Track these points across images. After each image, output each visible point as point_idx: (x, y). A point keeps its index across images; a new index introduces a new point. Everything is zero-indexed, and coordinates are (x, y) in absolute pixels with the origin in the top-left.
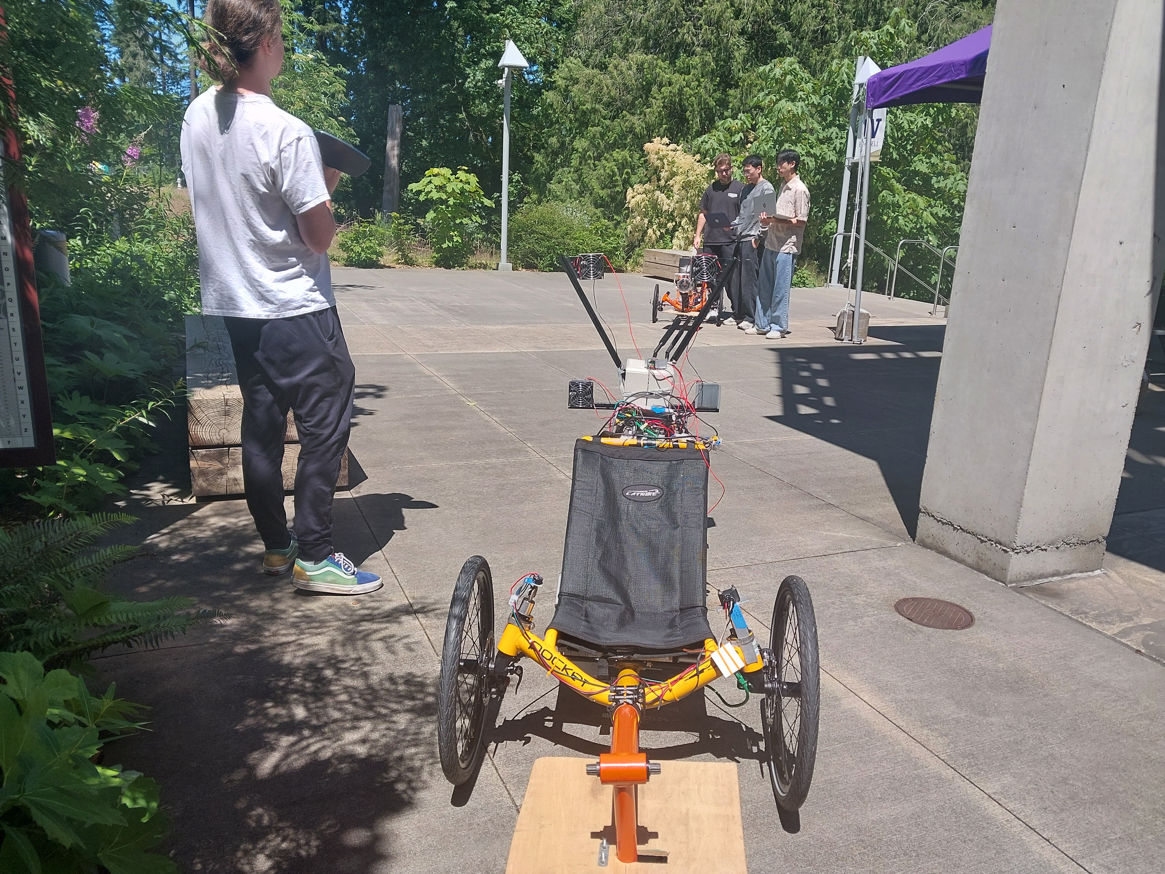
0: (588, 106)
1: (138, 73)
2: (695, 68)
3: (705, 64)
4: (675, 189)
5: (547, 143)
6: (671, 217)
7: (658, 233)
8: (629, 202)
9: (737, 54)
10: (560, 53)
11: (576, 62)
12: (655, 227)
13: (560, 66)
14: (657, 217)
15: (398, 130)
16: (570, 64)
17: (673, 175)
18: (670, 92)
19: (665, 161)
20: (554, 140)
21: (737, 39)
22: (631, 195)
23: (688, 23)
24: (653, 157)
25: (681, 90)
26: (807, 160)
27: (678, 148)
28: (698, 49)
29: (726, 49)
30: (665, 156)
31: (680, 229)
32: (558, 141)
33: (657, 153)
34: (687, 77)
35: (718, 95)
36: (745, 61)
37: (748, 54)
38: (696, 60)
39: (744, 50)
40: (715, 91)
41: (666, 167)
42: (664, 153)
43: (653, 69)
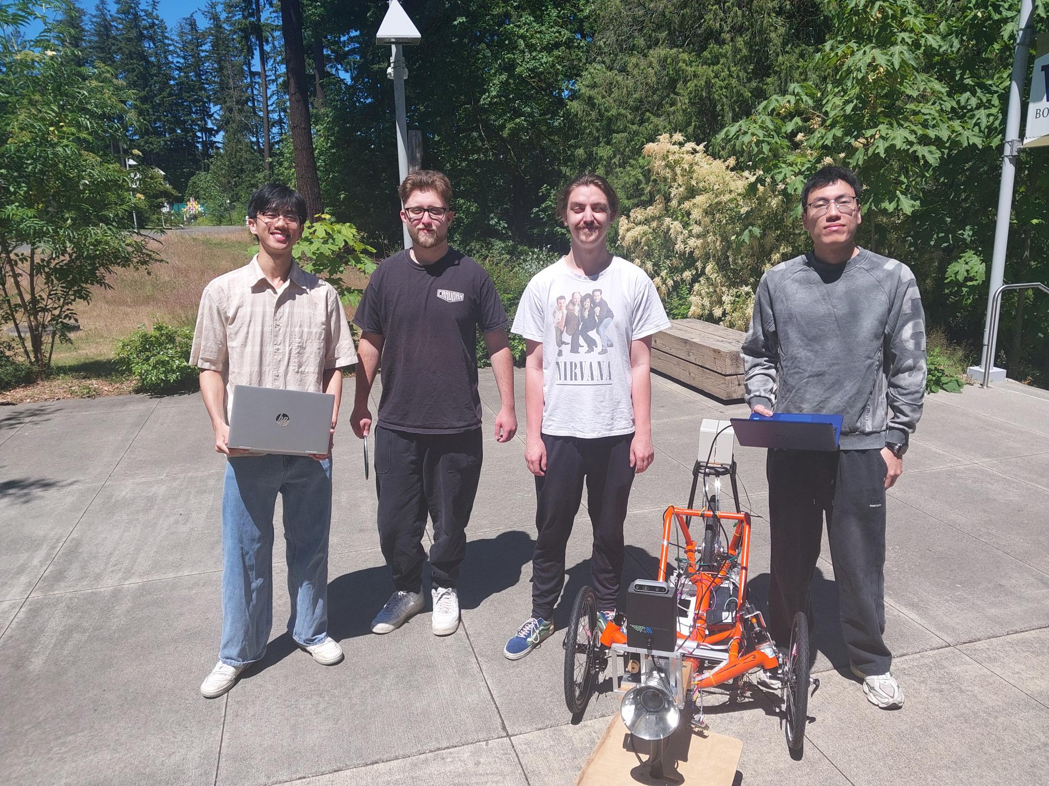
0: (613, 112)
1: (234, 125)
2: (725, 56)
3: (736, 51)
4: (696, 214)
5: (574, 156)
6: (689, 260)
7: (670, 282)
8: (623, 238)
9: (773, 35)
10: (584, 61)
11: (600, 68)
12: (663, 273)
13: (583, 73)
14: (667, 257)
15: (418, 155)
16: (592, 70)
17: (692, 193)
18: (696, 86)
19: (678, 170)
20: (580, 152)
21: (775, 19)
22: (625, 227)
23: (714, 7)
24: (658, 164)
25: (708, 82)
26: (922, 151)
27: (698, 148)
28: (727, 36)
29: (762, 32)
30: (677, 162)
31: (702, 280)
32: (586, 152)
33: (665, 157)
34: (715, 68)
35: (754, 84)
36: (784, 44)
37: (787, 34)
38: (728, 48)
39: (782, 30)
40: (749, 80)
41: (680, 180)
42: (677, 157)
43: (677, 63)
